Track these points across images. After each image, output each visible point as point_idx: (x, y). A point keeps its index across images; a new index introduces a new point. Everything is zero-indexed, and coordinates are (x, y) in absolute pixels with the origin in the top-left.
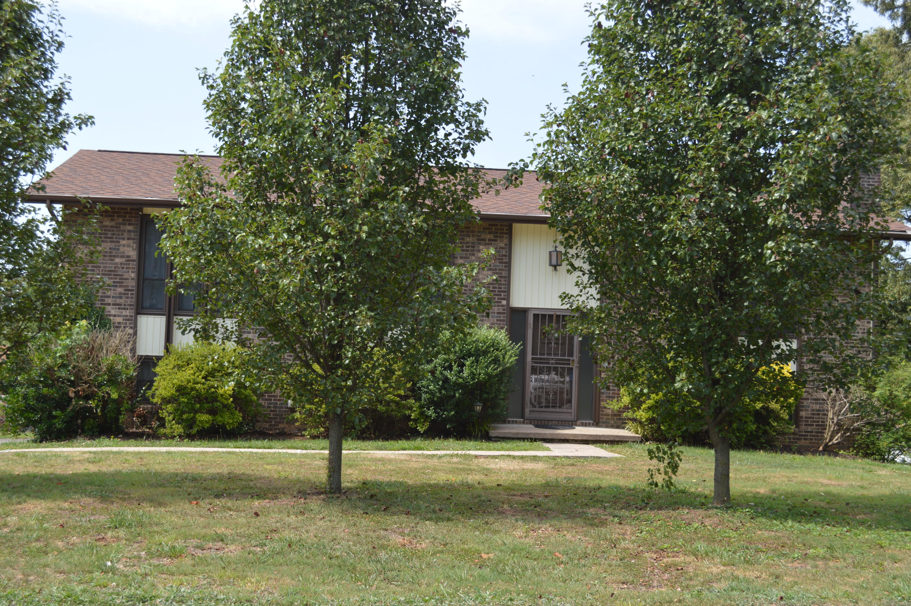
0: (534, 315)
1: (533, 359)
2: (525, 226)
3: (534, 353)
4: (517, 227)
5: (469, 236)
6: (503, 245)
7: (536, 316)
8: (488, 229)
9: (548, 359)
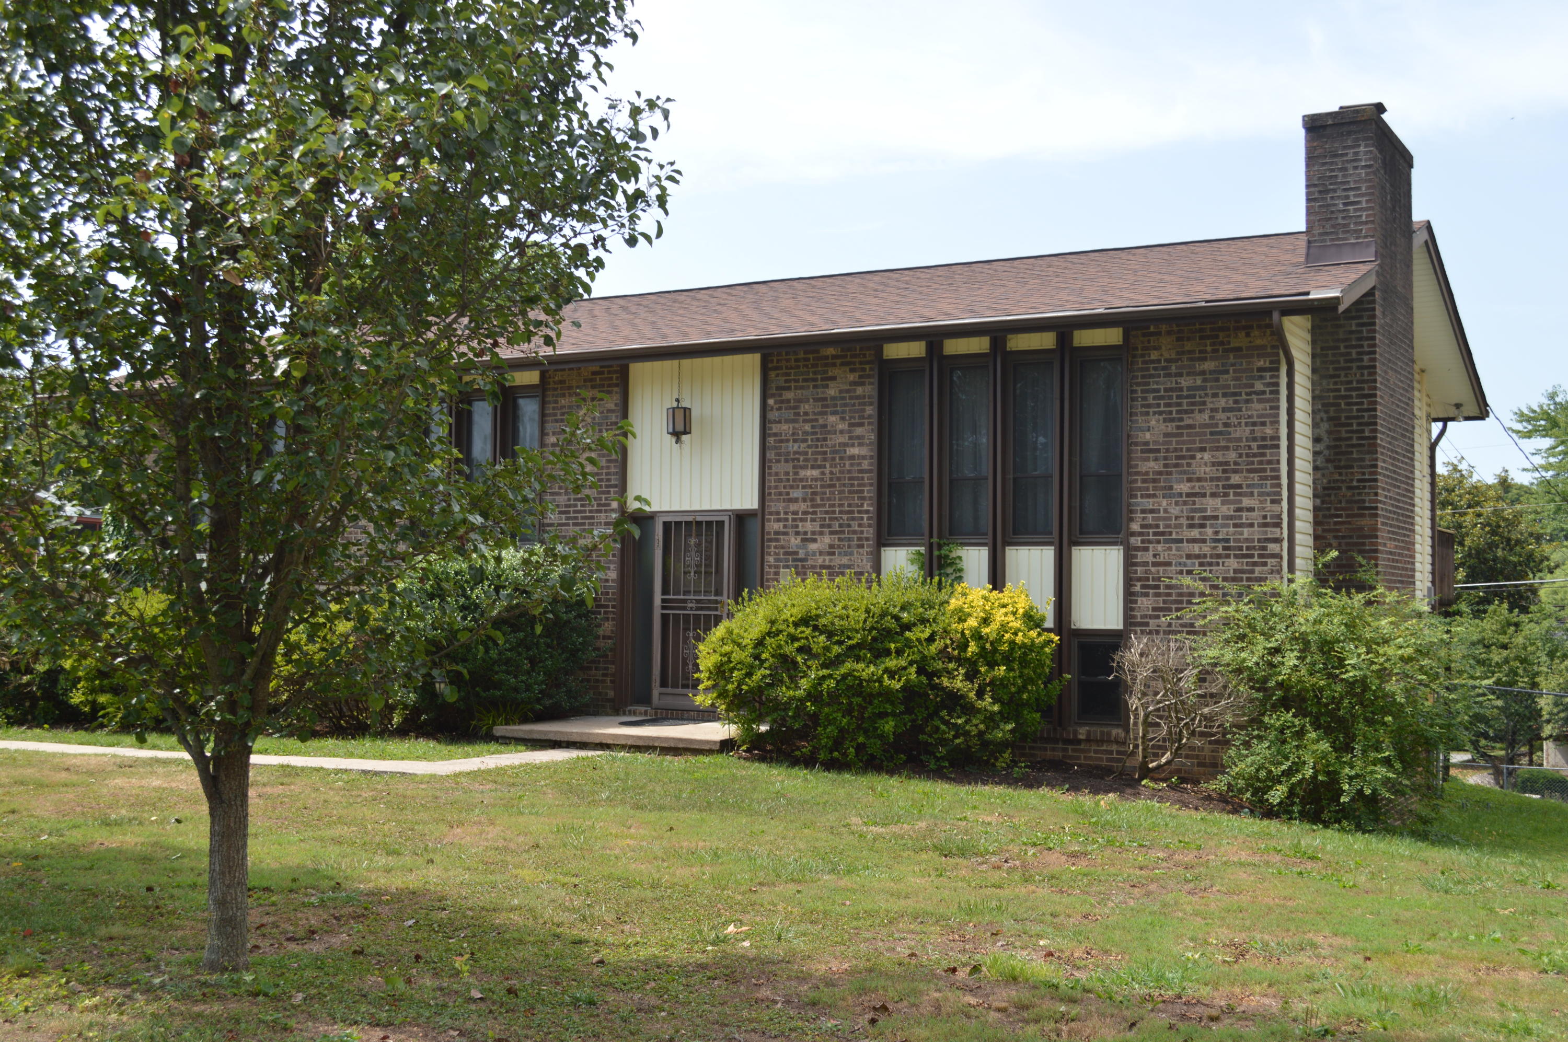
0: (665, 523)
1: (663, 601)
2: (648, 365)
3: (665, 591)
4: (636, 369)
5: (564, 395)
6: (611, 406)
7: (667, 525)
8: (591, 380)
9: (685, 601)
